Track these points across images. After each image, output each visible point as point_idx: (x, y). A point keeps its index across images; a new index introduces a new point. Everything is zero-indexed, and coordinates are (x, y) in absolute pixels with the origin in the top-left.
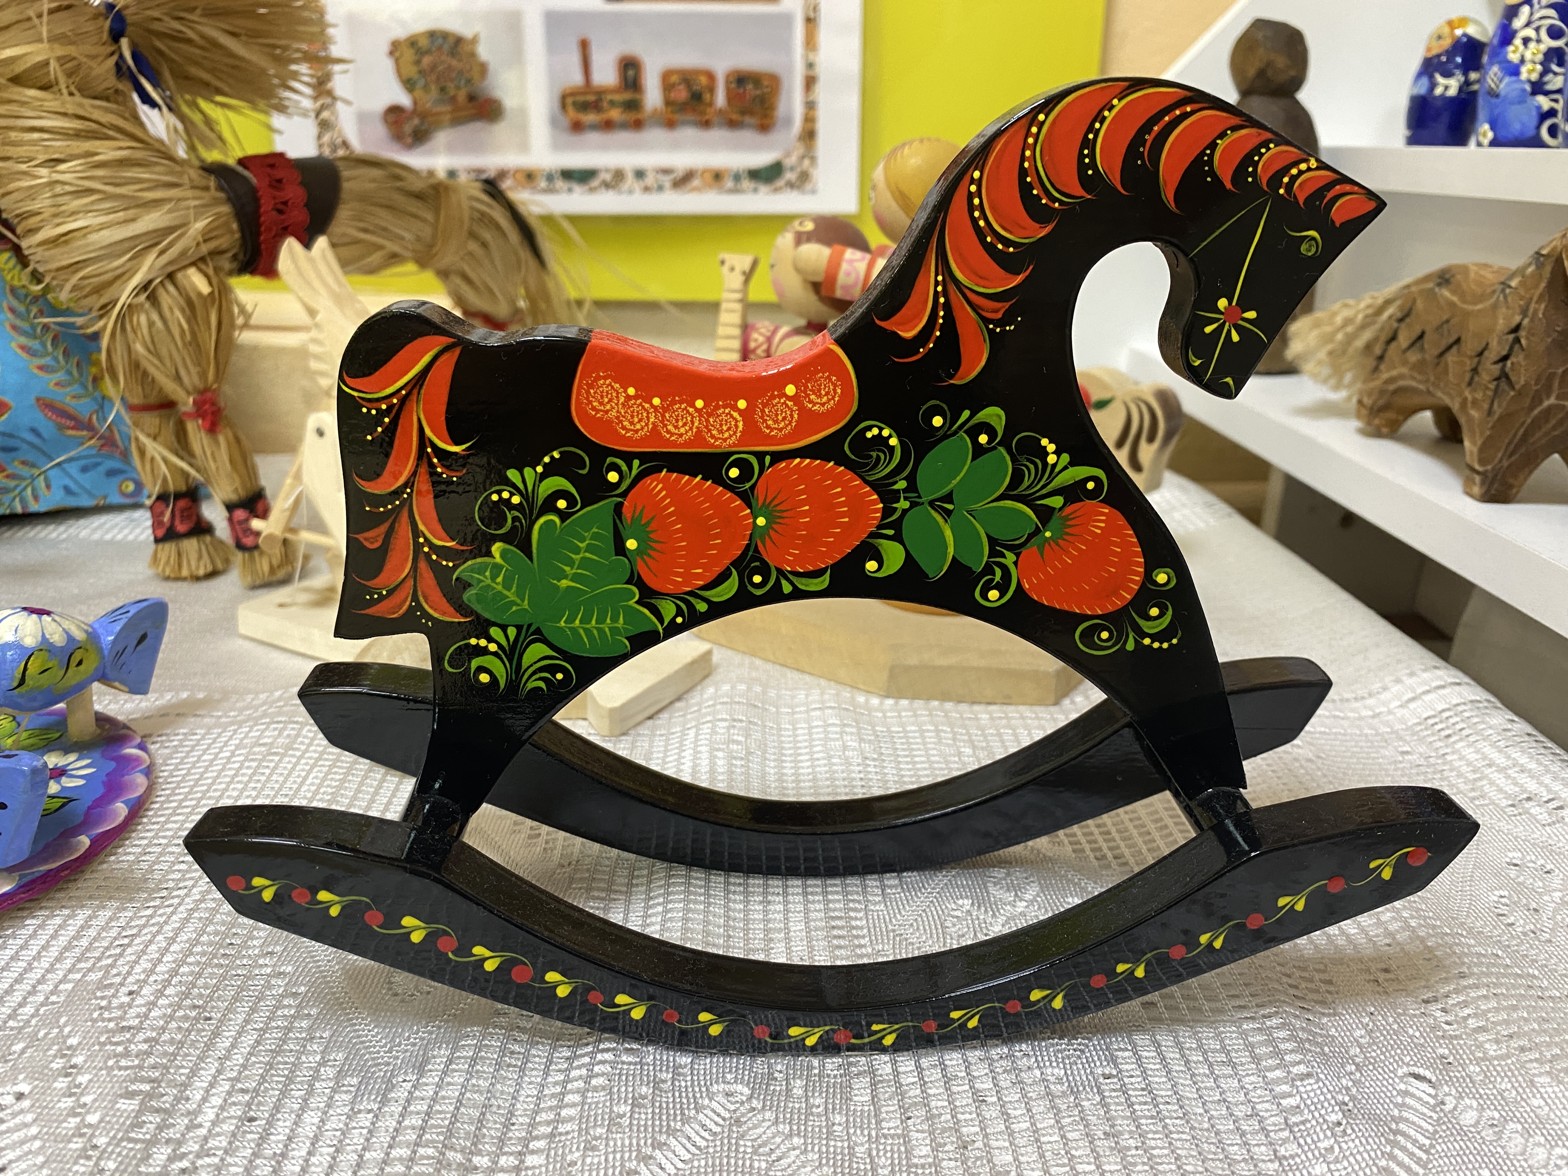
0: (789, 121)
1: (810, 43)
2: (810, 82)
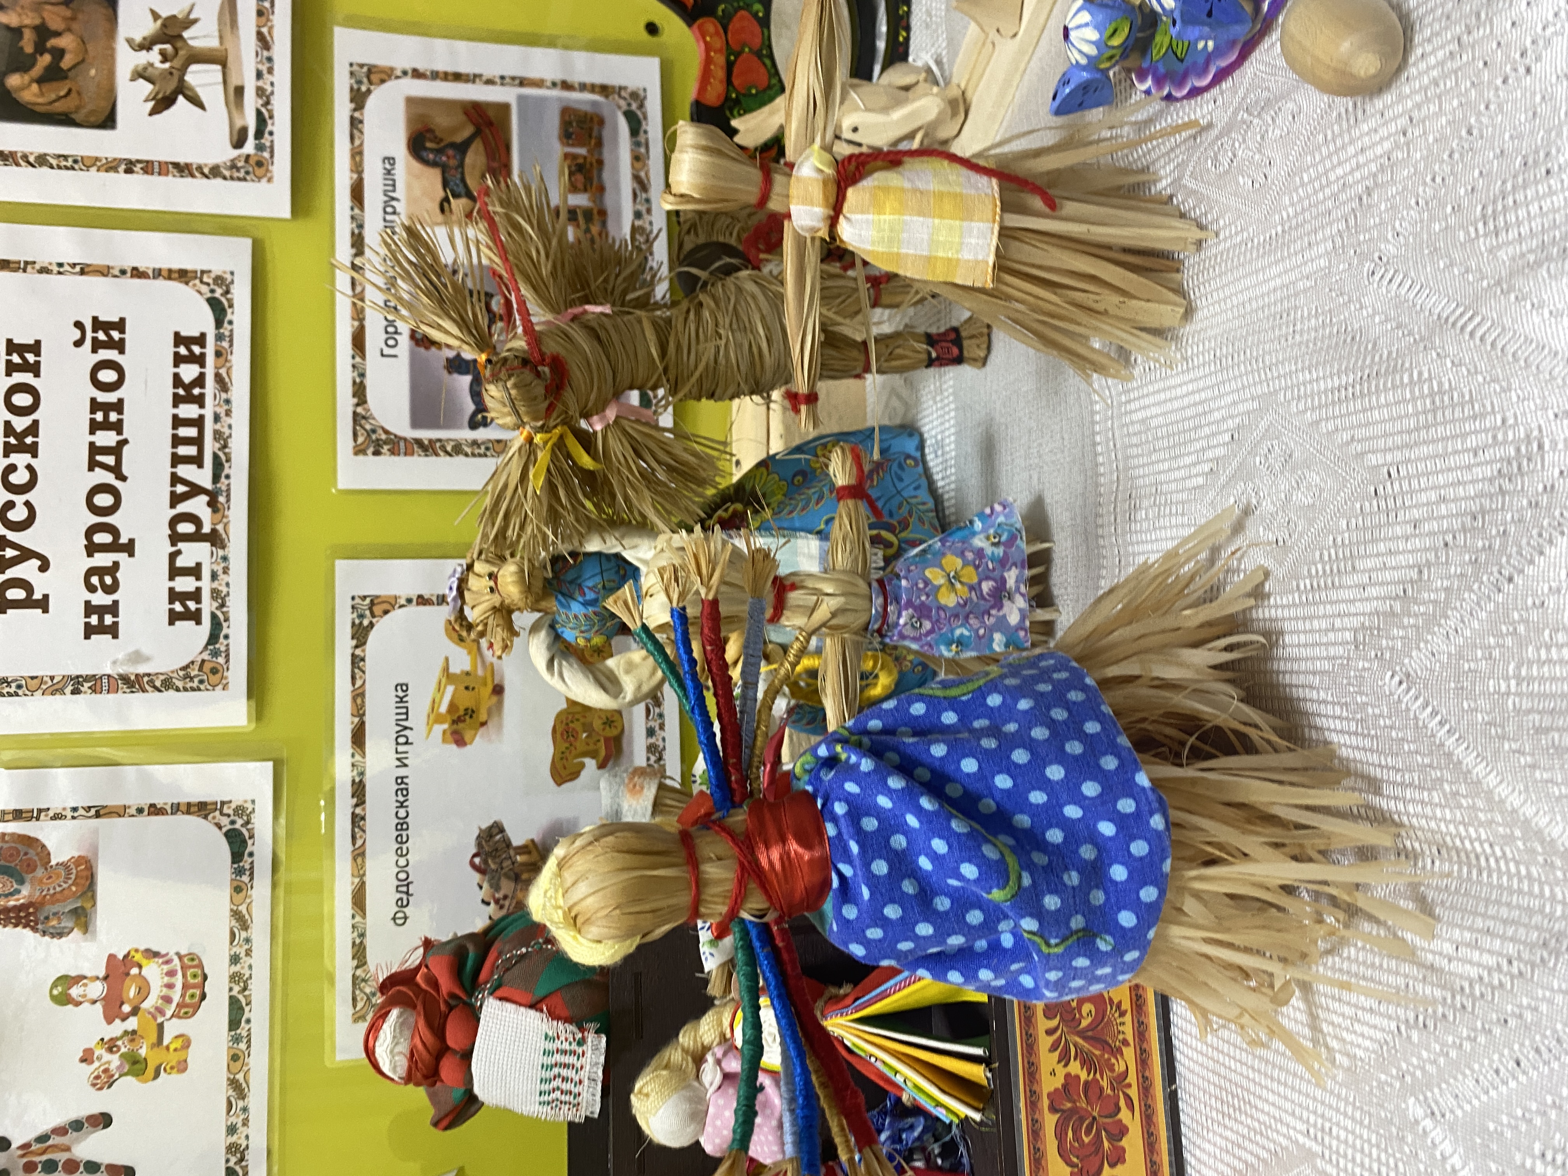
0: (594, 103)
1: (538, 83)
2: (566, 86)
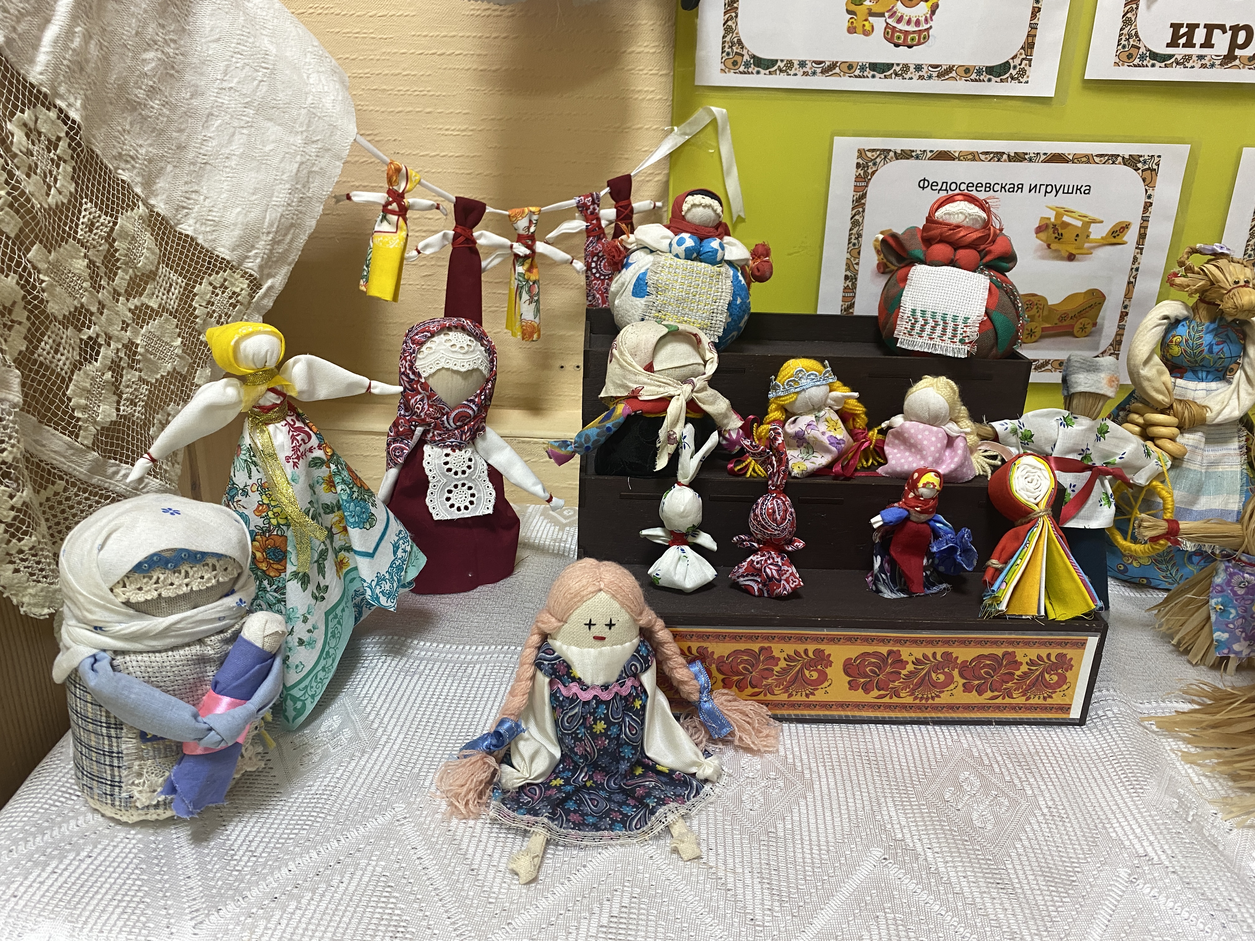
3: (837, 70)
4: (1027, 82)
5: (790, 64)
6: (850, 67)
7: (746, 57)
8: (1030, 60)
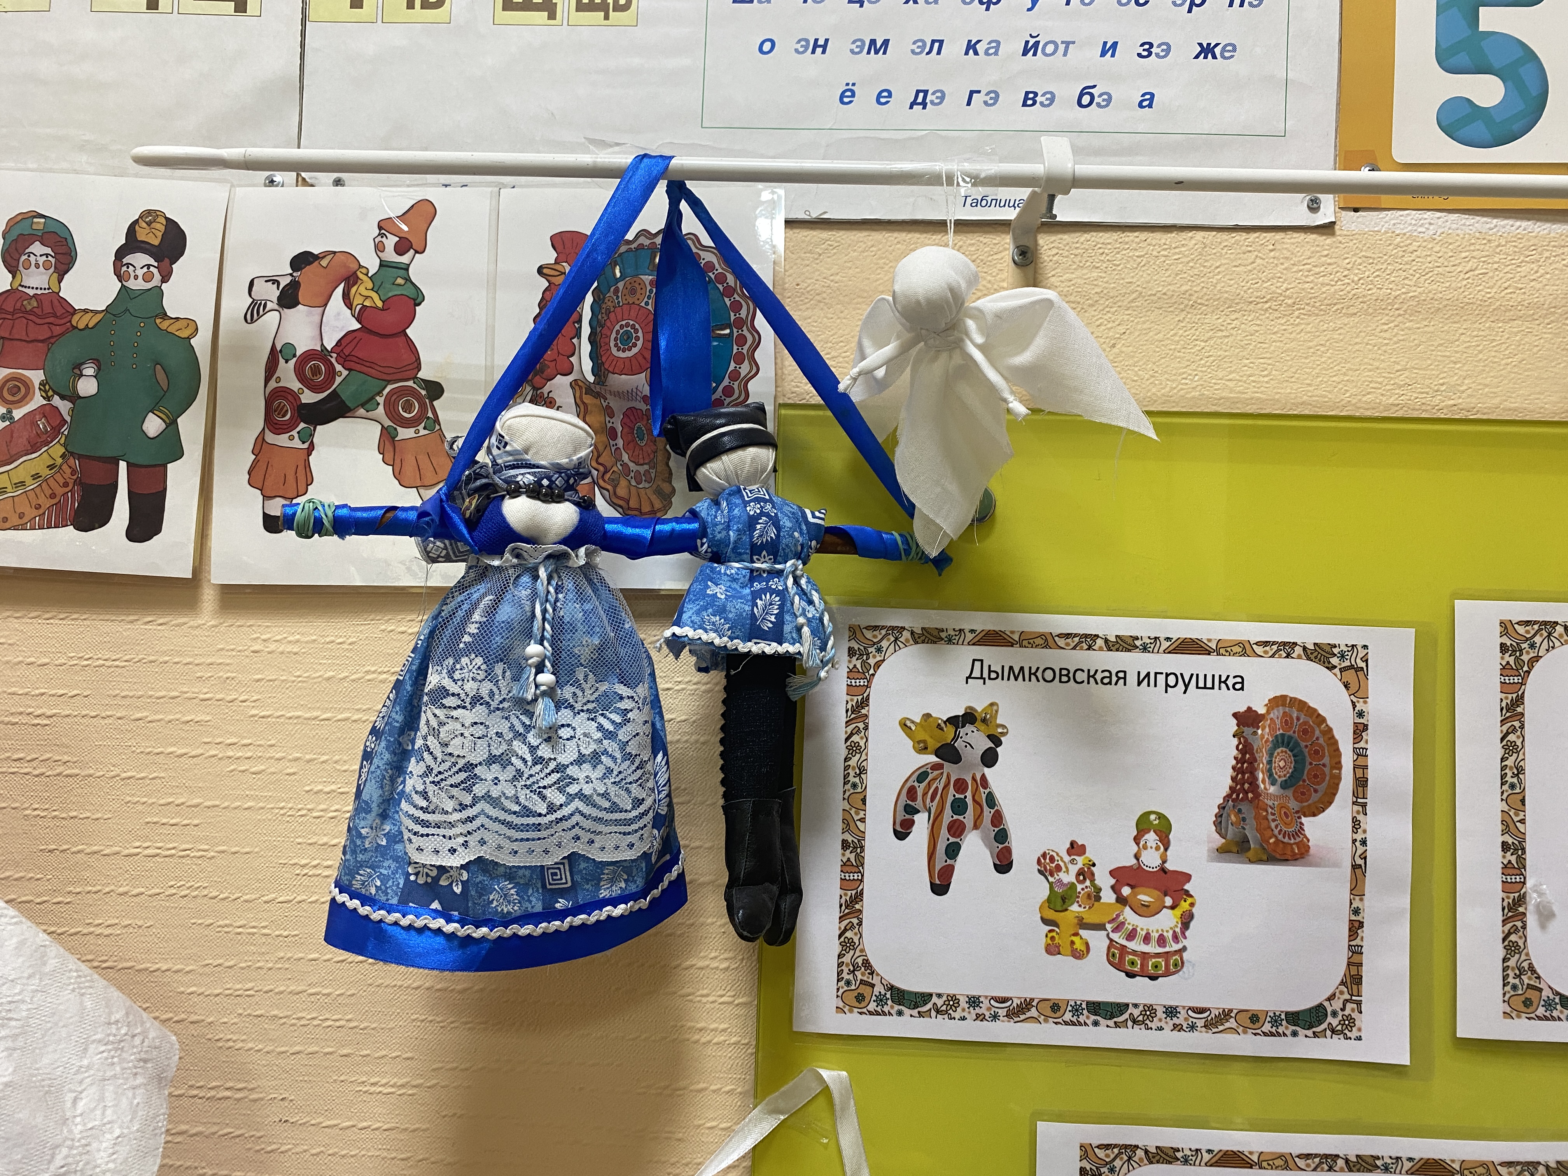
3: (1033, 1012)
4: (1359, 1038)
5: (953, 1001)
6: (1055, 1007)
7: (879, 989)
8: (1359, 1003)
